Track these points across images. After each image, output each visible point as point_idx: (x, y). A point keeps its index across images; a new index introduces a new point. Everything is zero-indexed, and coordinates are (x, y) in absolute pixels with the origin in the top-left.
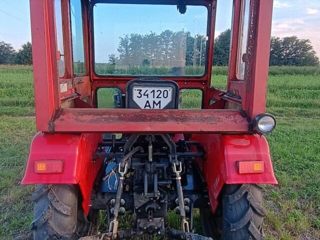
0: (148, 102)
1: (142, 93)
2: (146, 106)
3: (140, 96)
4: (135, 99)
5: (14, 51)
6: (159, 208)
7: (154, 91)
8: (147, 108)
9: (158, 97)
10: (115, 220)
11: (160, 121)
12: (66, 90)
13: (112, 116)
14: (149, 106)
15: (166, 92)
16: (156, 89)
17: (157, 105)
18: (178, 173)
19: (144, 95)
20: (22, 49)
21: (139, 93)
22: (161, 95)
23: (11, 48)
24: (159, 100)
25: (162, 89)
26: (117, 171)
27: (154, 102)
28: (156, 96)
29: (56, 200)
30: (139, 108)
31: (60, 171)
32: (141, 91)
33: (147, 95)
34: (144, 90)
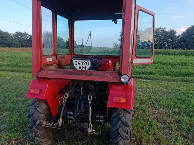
0: (80, 67)
1: (77, 62)
2: (79, 69)
3: (76, 64)
4: (75, 65)
5: (64, 41)
6: (86, 118)
7: (82, 62)
8: (80, 69)
9: (84, 65)
10: (61, 118)
11: (80, 75)
12: (51, 61)
13: (61, 72)
14: (81, 69)
15: (87, 63)
16: (83, 61)
17: (84, 68)
18: (90, 100)
19: (78, 63)
20: (68, 40)
21: (76, 63)
22: (86, 64)
23: (63, 40)
24: (85, 66)
25: (86, 61)
26: (64, 97)
27: (83, 67)
28: (83, 64)
29: (37, 106)
30: (76, 69)
31: (39, 93)
32: (76, 61)
33: (80, 64)
34: (78, 61)
